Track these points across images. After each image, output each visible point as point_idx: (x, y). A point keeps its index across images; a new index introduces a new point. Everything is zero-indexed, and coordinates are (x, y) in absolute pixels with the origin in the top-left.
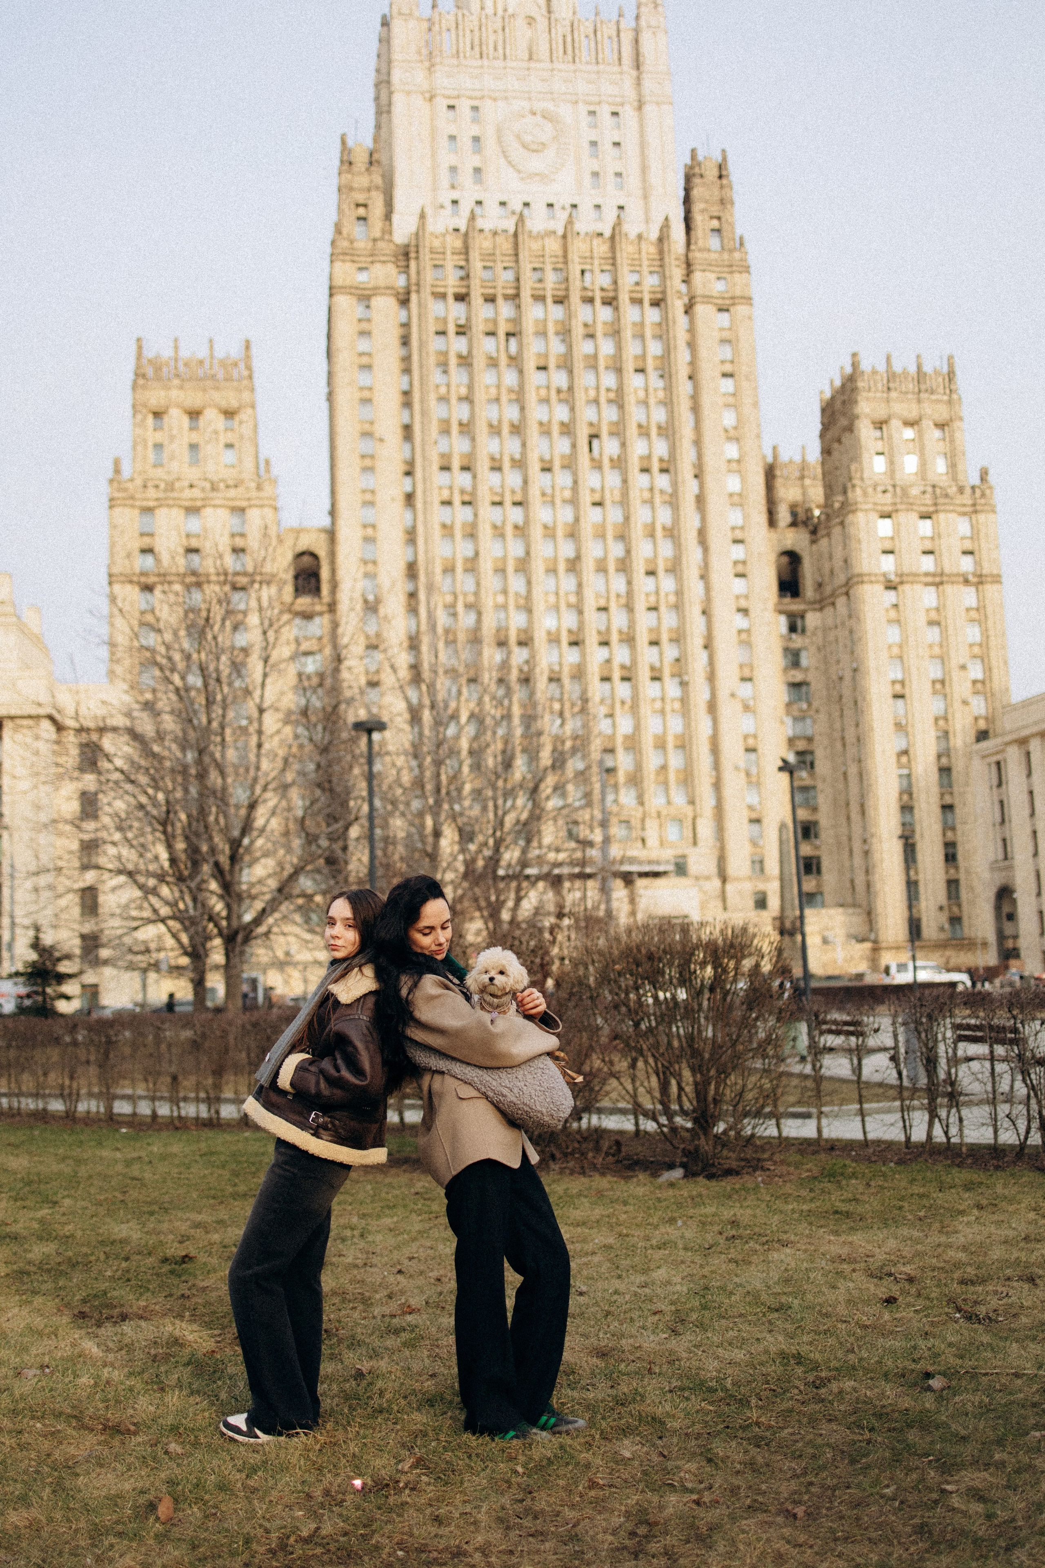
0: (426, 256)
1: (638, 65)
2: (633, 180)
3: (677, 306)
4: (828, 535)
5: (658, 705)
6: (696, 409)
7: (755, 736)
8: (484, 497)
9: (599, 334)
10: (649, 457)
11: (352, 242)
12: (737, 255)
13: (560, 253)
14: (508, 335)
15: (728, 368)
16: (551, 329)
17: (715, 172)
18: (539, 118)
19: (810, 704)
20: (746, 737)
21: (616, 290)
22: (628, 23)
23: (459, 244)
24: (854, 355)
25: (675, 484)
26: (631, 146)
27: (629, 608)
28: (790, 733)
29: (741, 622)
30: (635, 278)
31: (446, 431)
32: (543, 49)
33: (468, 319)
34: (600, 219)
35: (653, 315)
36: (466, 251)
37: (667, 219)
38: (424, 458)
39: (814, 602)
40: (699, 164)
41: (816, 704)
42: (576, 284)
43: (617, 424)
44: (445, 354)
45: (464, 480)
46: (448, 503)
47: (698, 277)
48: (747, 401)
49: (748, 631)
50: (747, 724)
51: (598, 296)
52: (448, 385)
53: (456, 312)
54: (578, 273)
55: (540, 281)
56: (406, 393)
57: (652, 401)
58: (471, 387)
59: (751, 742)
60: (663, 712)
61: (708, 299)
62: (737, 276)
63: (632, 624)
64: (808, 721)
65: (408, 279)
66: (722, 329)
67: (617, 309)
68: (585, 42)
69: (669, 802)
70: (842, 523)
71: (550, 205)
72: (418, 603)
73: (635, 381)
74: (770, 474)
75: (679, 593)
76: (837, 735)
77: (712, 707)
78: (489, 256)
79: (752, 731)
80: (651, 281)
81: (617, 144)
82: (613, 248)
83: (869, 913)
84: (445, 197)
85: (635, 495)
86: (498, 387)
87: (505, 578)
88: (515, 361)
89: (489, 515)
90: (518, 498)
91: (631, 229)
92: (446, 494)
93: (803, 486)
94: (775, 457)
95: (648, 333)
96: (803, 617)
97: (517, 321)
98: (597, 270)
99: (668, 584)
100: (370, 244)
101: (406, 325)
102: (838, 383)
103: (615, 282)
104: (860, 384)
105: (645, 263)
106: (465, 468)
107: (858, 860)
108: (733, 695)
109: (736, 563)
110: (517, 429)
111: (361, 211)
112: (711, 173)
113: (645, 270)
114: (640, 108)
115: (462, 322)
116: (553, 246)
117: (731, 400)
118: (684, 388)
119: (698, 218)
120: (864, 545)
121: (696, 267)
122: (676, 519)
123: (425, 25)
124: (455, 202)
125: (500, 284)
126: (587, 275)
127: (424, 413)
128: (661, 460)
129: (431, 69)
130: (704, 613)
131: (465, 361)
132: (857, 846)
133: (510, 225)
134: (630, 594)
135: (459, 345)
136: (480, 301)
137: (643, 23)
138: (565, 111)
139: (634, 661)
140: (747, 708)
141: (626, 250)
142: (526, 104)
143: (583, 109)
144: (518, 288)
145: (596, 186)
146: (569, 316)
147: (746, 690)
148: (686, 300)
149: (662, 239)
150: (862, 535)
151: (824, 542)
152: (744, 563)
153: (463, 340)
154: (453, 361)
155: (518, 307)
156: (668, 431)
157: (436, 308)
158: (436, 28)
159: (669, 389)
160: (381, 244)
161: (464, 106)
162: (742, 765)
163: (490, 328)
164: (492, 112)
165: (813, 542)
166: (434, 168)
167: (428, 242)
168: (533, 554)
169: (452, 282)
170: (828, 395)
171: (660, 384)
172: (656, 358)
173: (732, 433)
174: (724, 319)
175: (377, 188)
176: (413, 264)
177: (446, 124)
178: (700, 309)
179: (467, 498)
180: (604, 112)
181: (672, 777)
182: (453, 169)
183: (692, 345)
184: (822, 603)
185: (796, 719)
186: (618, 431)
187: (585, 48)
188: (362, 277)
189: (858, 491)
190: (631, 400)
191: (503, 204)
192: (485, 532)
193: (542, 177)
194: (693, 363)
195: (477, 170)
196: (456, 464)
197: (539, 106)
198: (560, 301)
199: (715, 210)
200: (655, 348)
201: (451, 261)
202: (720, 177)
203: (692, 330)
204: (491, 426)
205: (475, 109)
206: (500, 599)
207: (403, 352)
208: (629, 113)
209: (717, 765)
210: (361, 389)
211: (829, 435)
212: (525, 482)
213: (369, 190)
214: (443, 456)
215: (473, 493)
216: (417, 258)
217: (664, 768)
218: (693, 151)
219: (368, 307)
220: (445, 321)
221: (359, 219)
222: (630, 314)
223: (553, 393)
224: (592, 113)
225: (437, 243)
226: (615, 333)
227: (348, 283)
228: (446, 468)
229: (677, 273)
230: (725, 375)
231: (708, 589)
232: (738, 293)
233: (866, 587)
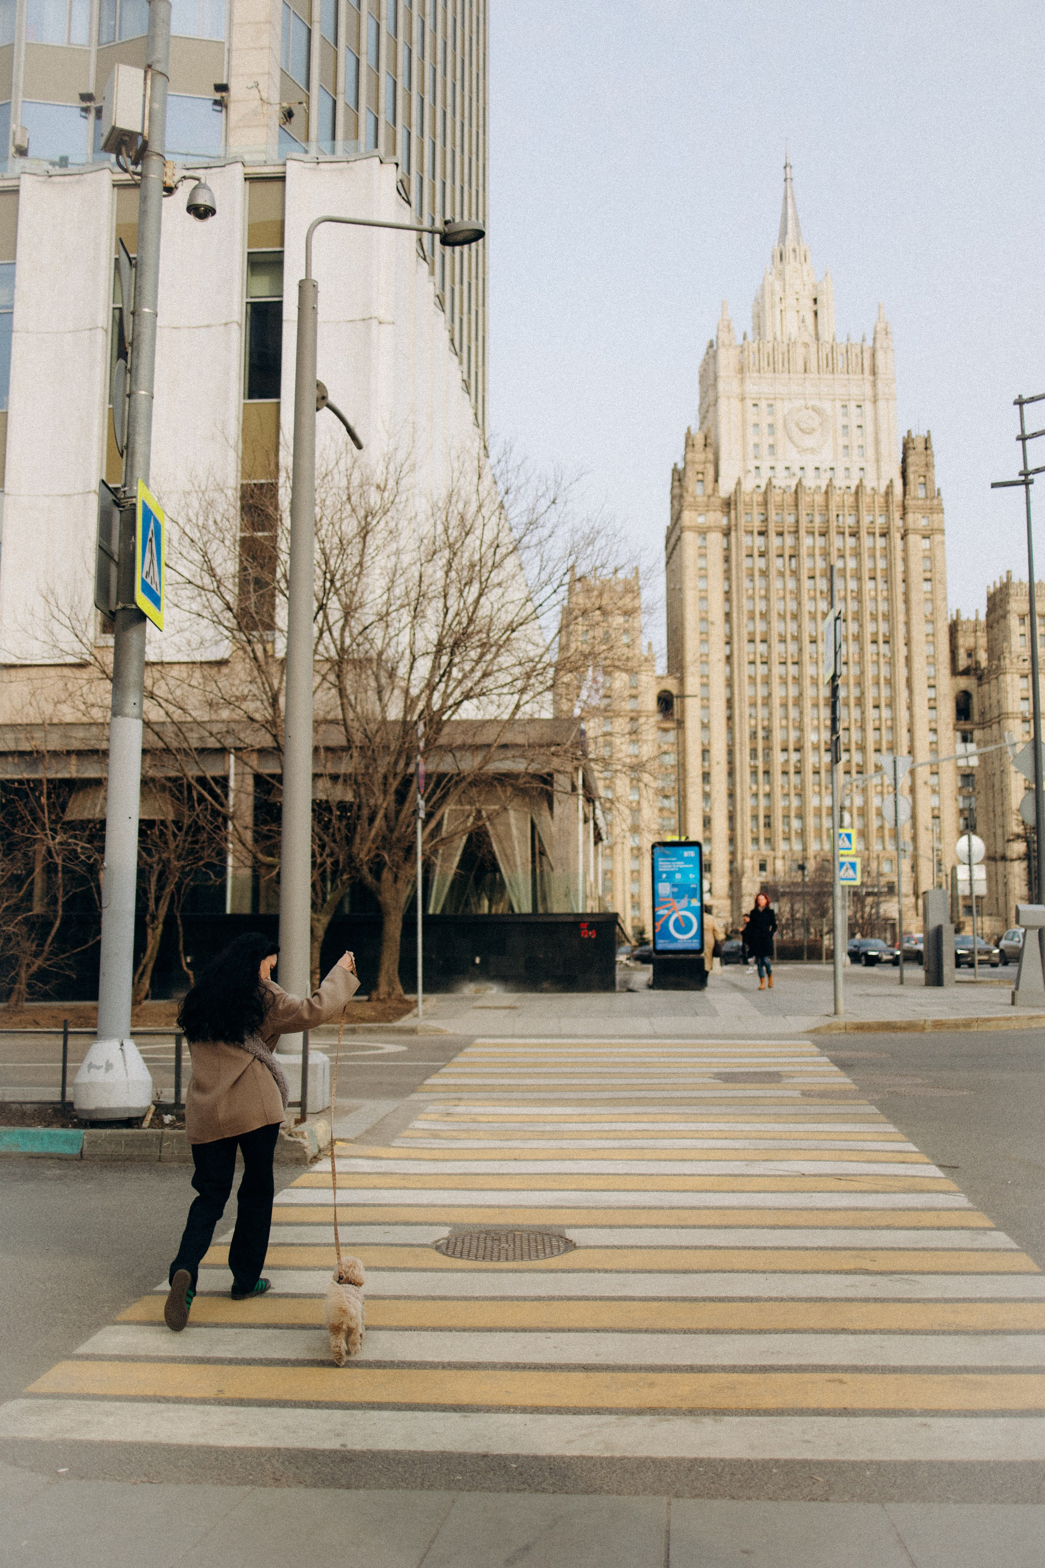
0: (741, 507)
1: (874, 373)
2: (870, 452)
3: (897, 536)
4: (989, 683)
5: (879, 789)
6: (907, 601)
7: (939, 809)
8: (775, 659)
9: (847, 556)
10: (877, 633)
11: (695, 498)
12: (935, 502)
13: (823, 504)
14: (791, 557)
15: (928, 575)
16: (817, 552)
17: (923, 446)
18: (810, 410)
19: (974, 789)
20: (933, 809)
21: (858, 527)
22: (869, 343)
23: (760, 499)
24: (1008, 572)
25: (893, 652)
26: (869, 428)
27: (863, 729)
28: (961, 806)
29: (932, 737)
30: (871, 518)
31: (752, 618)
32: (813, 365)
33: (767, 547)
34: (848, 477)
35: (881, 542)
36: (765, 503)
37: (891, 481)
38: (739, 635)
39: (979, 724)
40: (913, 440)
41: (978, 787)
42: (833, 524)
43: (857, 612)
44: (752, 569)
45: (762, 648)
46: (752, 663)
47: (910, 517)
48: (939, 596)
49: (936, 743)
50: (934, 801)
51: (847, 531)
52: (754, 589)
53: (759, 541)
54: (835, 517)
55: (811, 522)
56: (727, 593)
57: (879, 599)
58: (767, 590)
59: (936, 812)
60: (882, 793)
61: (916, 531)
62: (935, 516)
63: (864, 739)
64: (973, 799)
65: (729, 520)
66: (924, 550)
67: (859, 539)
68: (840, 358)
69: (884, 849)
70: (997, 678)
71: (817, 469)
72: (734, 724)
73: (869, 585)
74: (954, 629)
75: (893, 719)
76: (991, 809)
77: (912, 790)
78: (780, 507)
79: (937, 804)
80: (880, 521)
81: (860, 427)
82: (857, 500)
83: (1006, 920)
84: (752, 464)
85: (869, 657)
86: (784, 589)
87: (787, 709)
88: (795, 573)
89: (777, 670)
90: (795, 660)
91: (869, 484)
92: (751, 657)
93: (976, 637)
94: (958, 618)
95: (878, 554)
96: (971, 733)
97: (796, 547)
98: (847, 513)
99: (886, 713)
100: (705, 499)
101: (728, 549)
102: (998, 585)
103: (858, 522)
104: (1012, 591)
105: (877, 510)
106: (763, 641)
107: (1001, 887)
108: (926, 783)
109: (930, 700)
110: (795, 617)
111: (700, 477)
112: (920, 446)
113: (877, 513)
114: (875, 402)
115: (763, 549)
116: (819, 499)
117: (928, 596)
118: (900, 588)
119: (911, 477)
120: (1010, 696)
121: (909, 510)
122: (893, 673)
123: (739, 349)
124: (757, 468)
125: (786, 524)
126: (841, 518)
127: (739, 608)
128: (884, 636)
129: (742, 380)
130: (909, 731)
131: (764, 574)
132: (1000, 879)
133: (793, 483)
134: (863, 719)
135: (760, 563)
136: (774, 534)
137: (878, 345)
138: (827, 406)
139: (865, 762)
140: (934, 791)
141: (865, 500)
142: (802, 402)
143: (838, 404)
144: (797, 527)
145: (847, 455)
146: (829, 544)
147: (934, 780)
148: (902, 531)
149: (888, 493)
150: (1009, 689)
151: (986, 687)
152: (935, 699)
153: (763, 560)
154: (757, 574)
155: (798, 539)
156: (888, 617)
157: (746, 540)
158: (746, 353)
159: (890, 590)
160: (712, 499)
161: (763, 404)
162: (930, 826)
163: (779, 552)
164: (782, 408)
165: (980, 685)
166: (744, 447)
167: (744, 498)
168: (805, 695)
169: (757, 525)
170: (992, 590)
171: (885, 586)
172: (882, 570)
173: (929, 617)
174: (926, 544)
175: (710, 462)
176: (733, 512)
177: (752, 416)
178: (912, 538)
179: (764, 660)
180: (852, 405)
181: (887, 832)
182: (756, 446)
183: (905, 560)
184: (984, 725)
185: (965, 798)
186: (858, 617)
187: (840, 363)
188: (701, 520)
189: (1007, 661)
190: (866, 597)
191: (787, 468)
192: (776, 682)
193: (813, 451)
194: (906, 572)
195: (772, 446)
196: (758, 639)
197: (810, 403)
198: (823, 534)
199: (922, 471)
200: (881, 564)
201: (756, 510)
202: (926, 448)
203: (905, 550)
204: (779, 615)
205: (771, 406)
206: (784, 722)
207: (726, 566)
208: (868, 406)
209: (914, 826)
210: (700, 591)
211: (992, 616)
212: (800, 650)
213: (705, 463)
214: (749, 633)
215: (769, 657)
216: (736, 509)
217: (882, 827)
218: (909, 432)
219: (705, 539)
220: (752, 548)
221: (699, 481)
222: (867, 542)
223: (818, 594)
224: (844, 406)
225: (747, 499)
226: (857, 554)
227: (693, 524)
228: (752, 641)
229: (897, 515)
230: (926, 580)
231: (912, 716)
232: (935, 527)
233: (1010, 721)
